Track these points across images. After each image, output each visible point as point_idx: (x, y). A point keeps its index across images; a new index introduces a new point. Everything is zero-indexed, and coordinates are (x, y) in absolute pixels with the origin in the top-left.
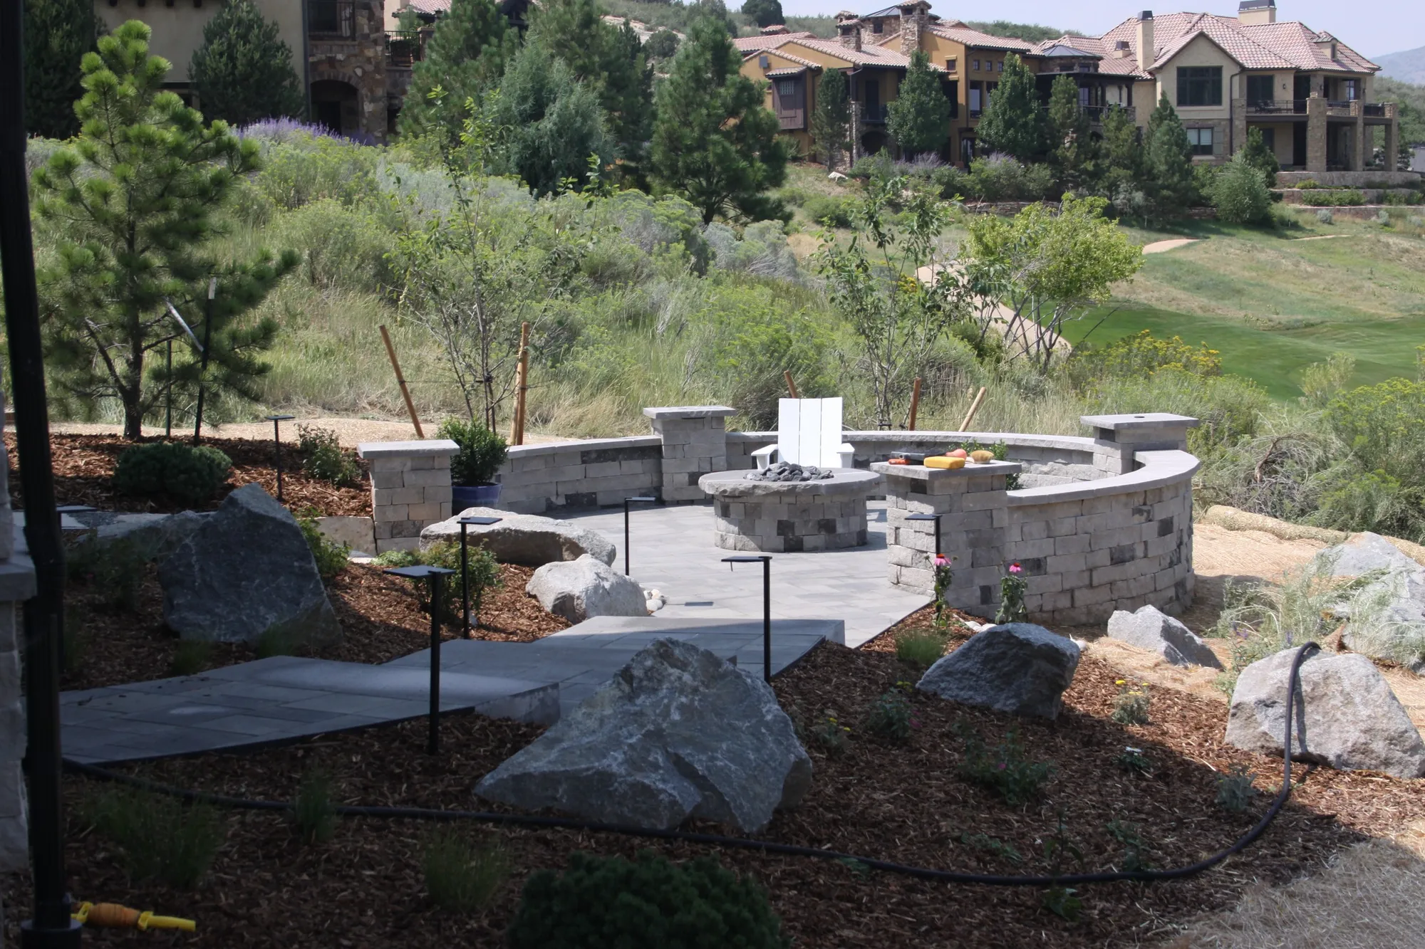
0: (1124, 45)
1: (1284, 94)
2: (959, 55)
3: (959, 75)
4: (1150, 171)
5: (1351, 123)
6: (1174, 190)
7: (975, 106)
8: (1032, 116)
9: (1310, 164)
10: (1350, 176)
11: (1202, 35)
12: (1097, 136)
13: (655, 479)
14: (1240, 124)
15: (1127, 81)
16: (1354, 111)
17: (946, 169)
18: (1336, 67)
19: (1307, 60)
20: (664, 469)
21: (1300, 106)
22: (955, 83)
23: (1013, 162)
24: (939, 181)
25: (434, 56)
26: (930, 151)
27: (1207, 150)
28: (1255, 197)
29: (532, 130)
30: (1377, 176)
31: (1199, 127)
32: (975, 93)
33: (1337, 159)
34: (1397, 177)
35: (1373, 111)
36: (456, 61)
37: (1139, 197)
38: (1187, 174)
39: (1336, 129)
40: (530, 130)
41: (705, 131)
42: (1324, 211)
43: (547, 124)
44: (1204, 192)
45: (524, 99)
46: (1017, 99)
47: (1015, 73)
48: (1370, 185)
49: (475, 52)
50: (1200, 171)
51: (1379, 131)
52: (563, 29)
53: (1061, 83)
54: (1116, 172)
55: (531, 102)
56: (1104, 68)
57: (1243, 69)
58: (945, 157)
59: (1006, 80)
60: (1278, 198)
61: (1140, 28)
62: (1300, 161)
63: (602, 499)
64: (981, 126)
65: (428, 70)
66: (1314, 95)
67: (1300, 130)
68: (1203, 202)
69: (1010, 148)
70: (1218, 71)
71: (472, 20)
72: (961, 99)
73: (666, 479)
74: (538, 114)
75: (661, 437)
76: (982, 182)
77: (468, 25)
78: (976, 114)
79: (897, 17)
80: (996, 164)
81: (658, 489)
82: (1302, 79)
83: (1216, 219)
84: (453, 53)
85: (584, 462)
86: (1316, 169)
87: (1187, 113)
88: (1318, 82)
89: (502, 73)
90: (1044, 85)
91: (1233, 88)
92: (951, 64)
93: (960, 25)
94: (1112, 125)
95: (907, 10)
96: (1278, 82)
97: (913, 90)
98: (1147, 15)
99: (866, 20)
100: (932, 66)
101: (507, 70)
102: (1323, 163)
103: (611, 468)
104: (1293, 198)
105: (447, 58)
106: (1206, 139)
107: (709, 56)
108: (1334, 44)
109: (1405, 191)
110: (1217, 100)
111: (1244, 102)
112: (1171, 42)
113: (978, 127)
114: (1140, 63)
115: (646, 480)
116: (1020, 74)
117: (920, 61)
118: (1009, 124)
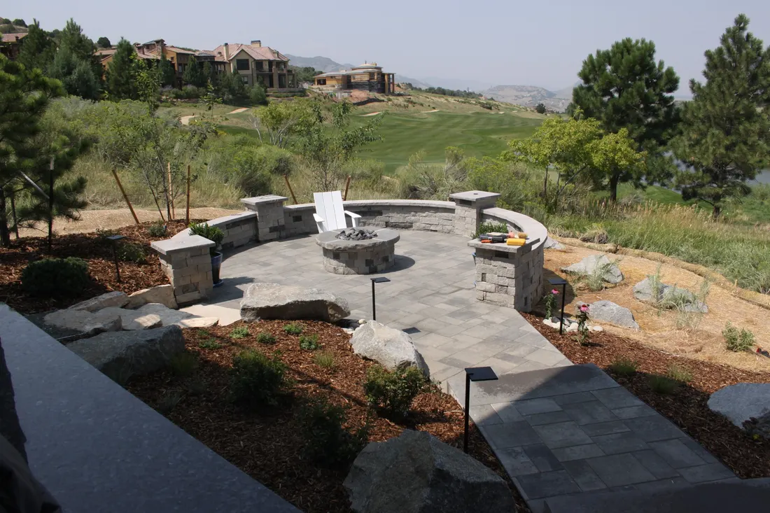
0: (220, 53)
1: (266, 67)
2: (175, 55)
3: (175, 61)
4: (233, 89)
5: (284, 75)
6: (241, 94)
7: (181, 71)
8: (198, 74)
9: (275, 86)
10: (285, 90)
11: (243, 50)
12: (217, 80)
13: (255, 232)
14: (255, 75)
15: (224, 63)
16: (285, 72)
17: (175, 90)
18: (278, 59)
19: (271, 58)
20: (259, 226)
21: (270, 70)
22: (174, 64)
23: (195, 88)
24: (173, 93)
25: (24, 52)
26: (169, 84)
27: (246, 83)
28: (261, 95)
29: (68, 79)
30: (292, 89)
31: (244, 76)
32: (180, 67)
33: (281, 86)
34: (297, 90)
35: (289, 72)
36: (34, 54)
37: (231, 96)
38: (243, 89)
39: (280, 76)
40: (68, 78)
41: (128, 79)
42: (280, 99)
43: (74, 76)
44: (248, 94)
45: (63, 68)
46: (194, 69)
47: (192, 61)
48: (291, 92)
49: (40, 51)
50: (246, 88)
51: (291, 77)
52: (71, 43)
53: (206, 63)
54: (224, 89)
55: (66, 69)
56: (216, 60)
57: (255, 60)
58: (174, 86)
59: (190, 63)
60: (268, 96)
61: (225, 48)
62: (272, 85)
63: (235, 244)
64: (184, 77)
65: (22, 57)
66: (274, 67)
67: (271, 77)
68: (248, 97)
69: (193, 83)
70: (247, 60)
71: (38, 39)
72: (176, 68)
73: (260, 231)
74: (69, 73)
75: (257, 213)
76: (186, 93)
77: (37, 41)
78: (182, 73)
79: (154, 44)
80: (190, 88)
81: (256, 235)
82: (270, 63)
83: (252, 103)
84: (32, 51)
85: (227, 229)
86: (276, 88)
87: (242, 72)
88: (275, 63)
89: (53, 58)
90: (201, 64)
91: (252, 65)
92: (172, 58)
93: (173, 47)
94: (222, 76)
95: (158, 42)
96: (264, 62)
97: (162, 66)
98: (226, 44)
99: (145, 45)
100: (168, 59)
101: (55, 57)
102: (278, 86)
103: (237, 230)
104: (272, 96)
105: (30, 53)
106: (246, 80)
107: (126, 53)
108: (278, 53)
109: (299, 94)
110: (249, 69)
111: (255, 69)
112: (234, 53)
113: (183, 77)
114: (225, 58)
115: (251, 233)
116: (194, 61)
117: (164, 57)
118: (192, 76)
